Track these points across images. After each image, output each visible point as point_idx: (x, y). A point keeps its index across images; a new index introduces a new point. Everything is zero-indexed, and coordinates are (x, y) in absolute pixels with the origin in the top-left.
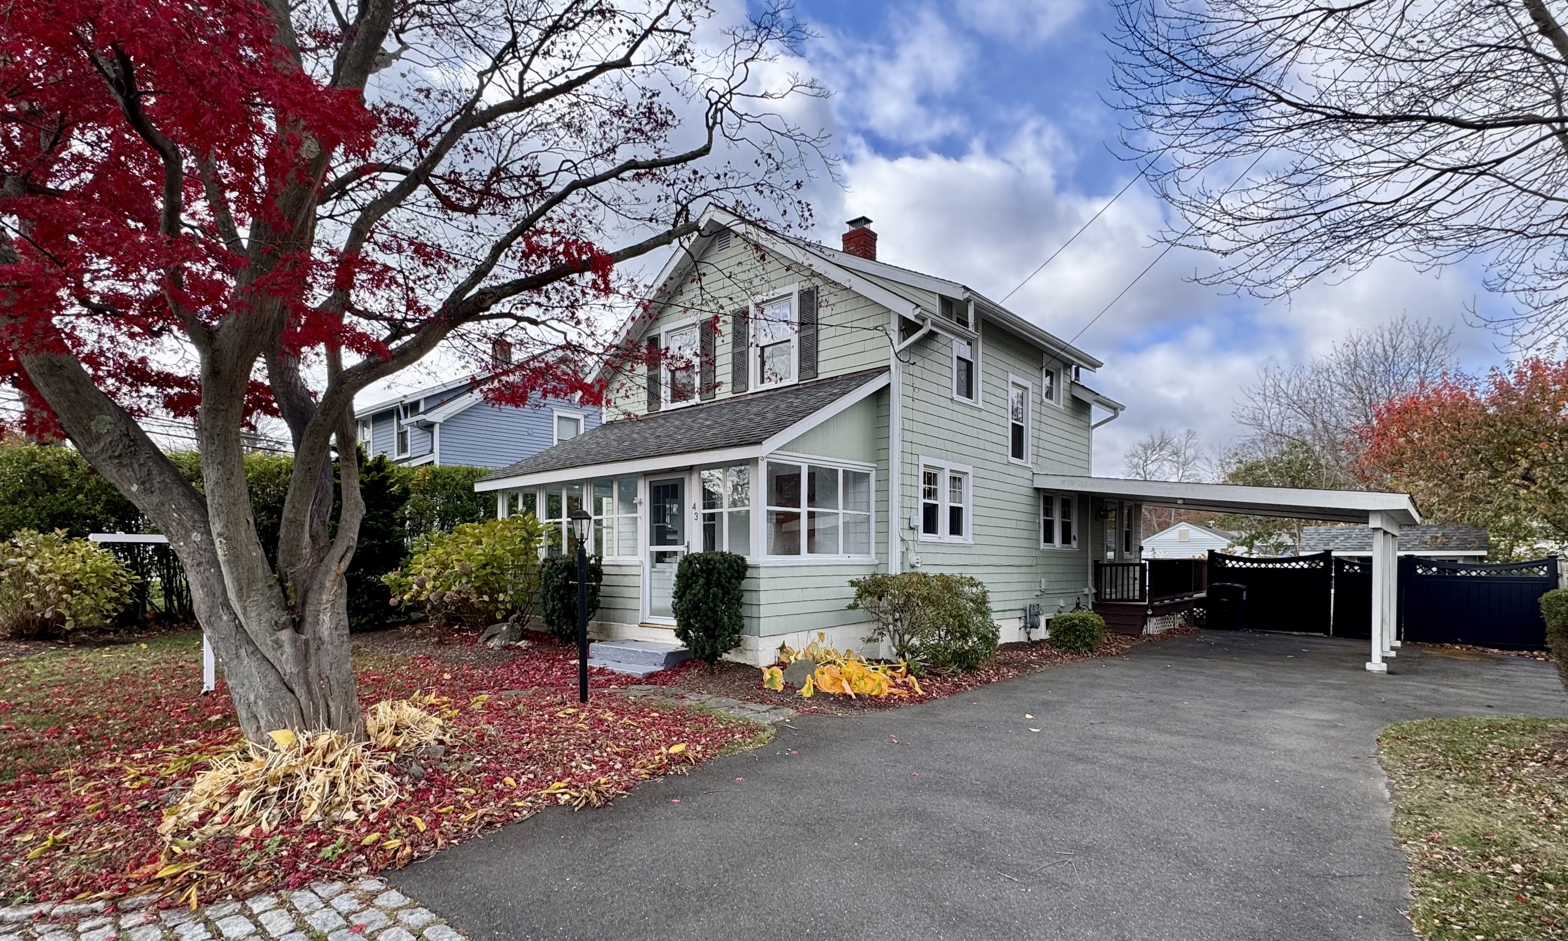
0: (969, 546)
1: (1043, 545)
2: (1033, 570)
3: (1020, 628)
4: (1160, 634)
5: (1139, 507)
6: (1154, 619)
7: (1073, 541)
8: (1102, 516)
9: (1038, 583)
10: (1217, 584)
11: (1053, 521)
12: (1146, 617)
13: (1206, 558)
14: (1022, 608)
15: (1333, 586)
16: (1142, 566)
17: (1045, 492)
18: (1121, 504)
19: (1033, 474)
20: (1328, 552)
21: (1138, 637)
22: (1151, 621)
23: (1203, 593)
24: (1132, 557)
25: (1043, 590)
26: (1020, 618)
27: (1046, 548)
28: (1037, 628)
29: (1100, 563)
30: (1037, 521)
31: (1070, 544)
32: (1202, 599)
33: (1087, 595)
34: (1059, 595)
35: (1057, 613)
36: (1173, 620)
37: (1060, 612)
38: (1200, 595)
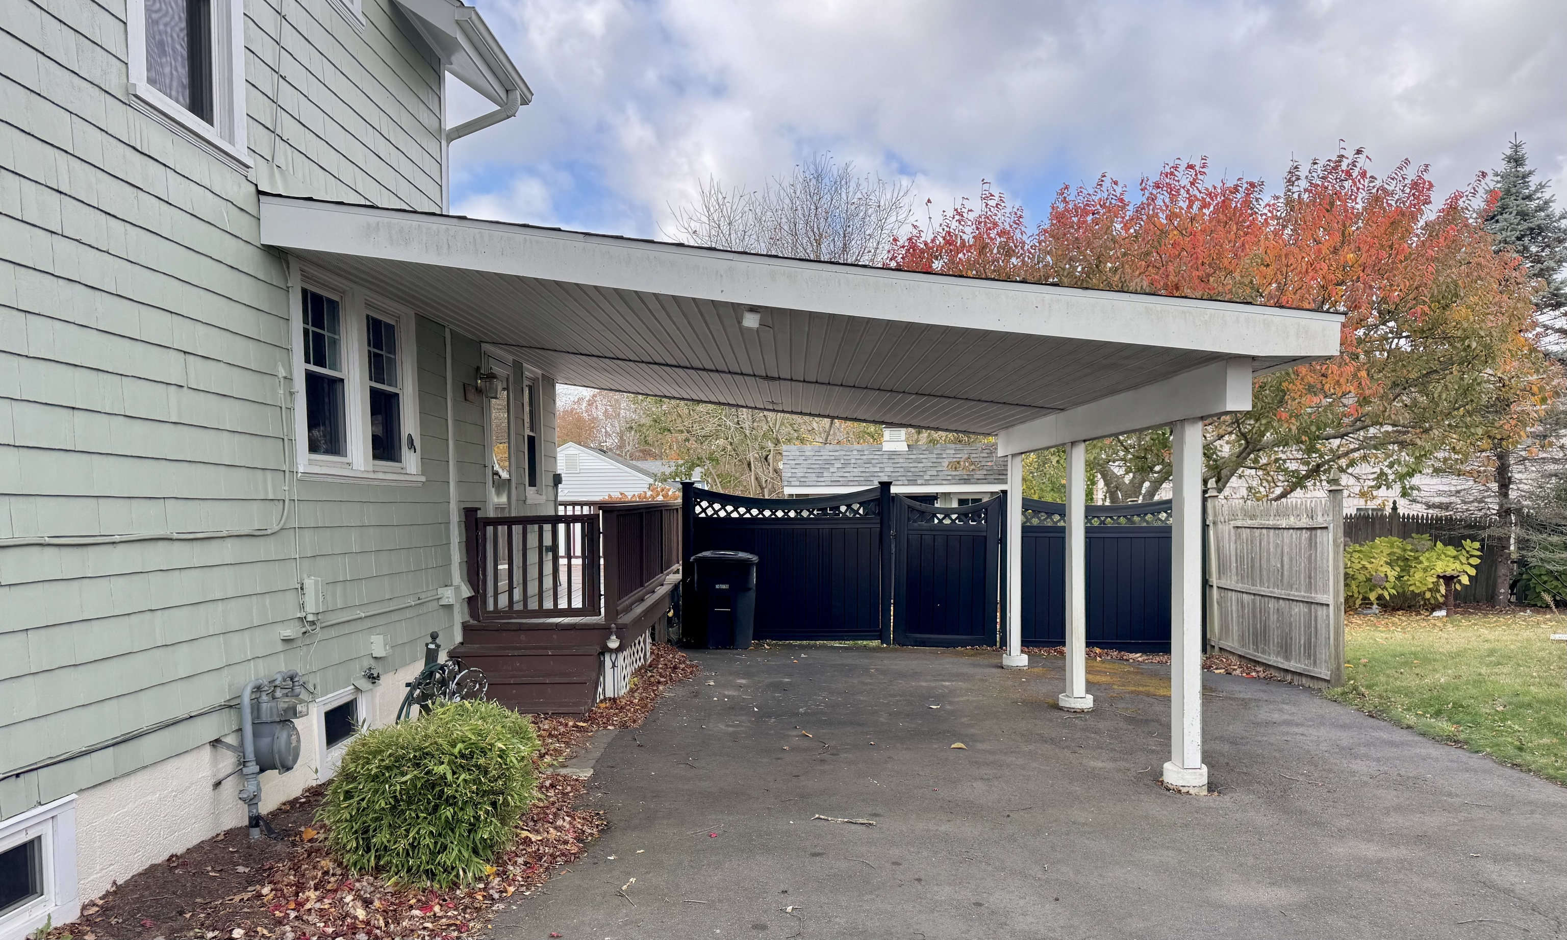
1: (306, 461)
3: (218, 784)
4: (632, 691)
5: (550, 384)
6: (621, 657)
7: (406, 453)
8: (479, 391)
9: (291, 596)
10: (707, 554)
11: (342, 380)
12: (603, 654)
13: (680, 501)
14: (222, 701)
15: (893, 546)
16: (588, 522)
17: (305, 277)
18: (518, 368)
19: (260, 193)
20: (885, 486)
21: (591, 720)
22: (614, 666)
23: (677, 572)
24: (542, 499)
25: (310, 618)
26: (216, 743)
27: (316, 470)
28: (289, 769)
29: (480, 514)
30: (282, 372)
31: (399, 460)
32: (676, 587)
33: (449, 607)
34: (369, 623)
35: (364, 684)
36: (644, 645)
37: (373, 678)
38: (673, 577)
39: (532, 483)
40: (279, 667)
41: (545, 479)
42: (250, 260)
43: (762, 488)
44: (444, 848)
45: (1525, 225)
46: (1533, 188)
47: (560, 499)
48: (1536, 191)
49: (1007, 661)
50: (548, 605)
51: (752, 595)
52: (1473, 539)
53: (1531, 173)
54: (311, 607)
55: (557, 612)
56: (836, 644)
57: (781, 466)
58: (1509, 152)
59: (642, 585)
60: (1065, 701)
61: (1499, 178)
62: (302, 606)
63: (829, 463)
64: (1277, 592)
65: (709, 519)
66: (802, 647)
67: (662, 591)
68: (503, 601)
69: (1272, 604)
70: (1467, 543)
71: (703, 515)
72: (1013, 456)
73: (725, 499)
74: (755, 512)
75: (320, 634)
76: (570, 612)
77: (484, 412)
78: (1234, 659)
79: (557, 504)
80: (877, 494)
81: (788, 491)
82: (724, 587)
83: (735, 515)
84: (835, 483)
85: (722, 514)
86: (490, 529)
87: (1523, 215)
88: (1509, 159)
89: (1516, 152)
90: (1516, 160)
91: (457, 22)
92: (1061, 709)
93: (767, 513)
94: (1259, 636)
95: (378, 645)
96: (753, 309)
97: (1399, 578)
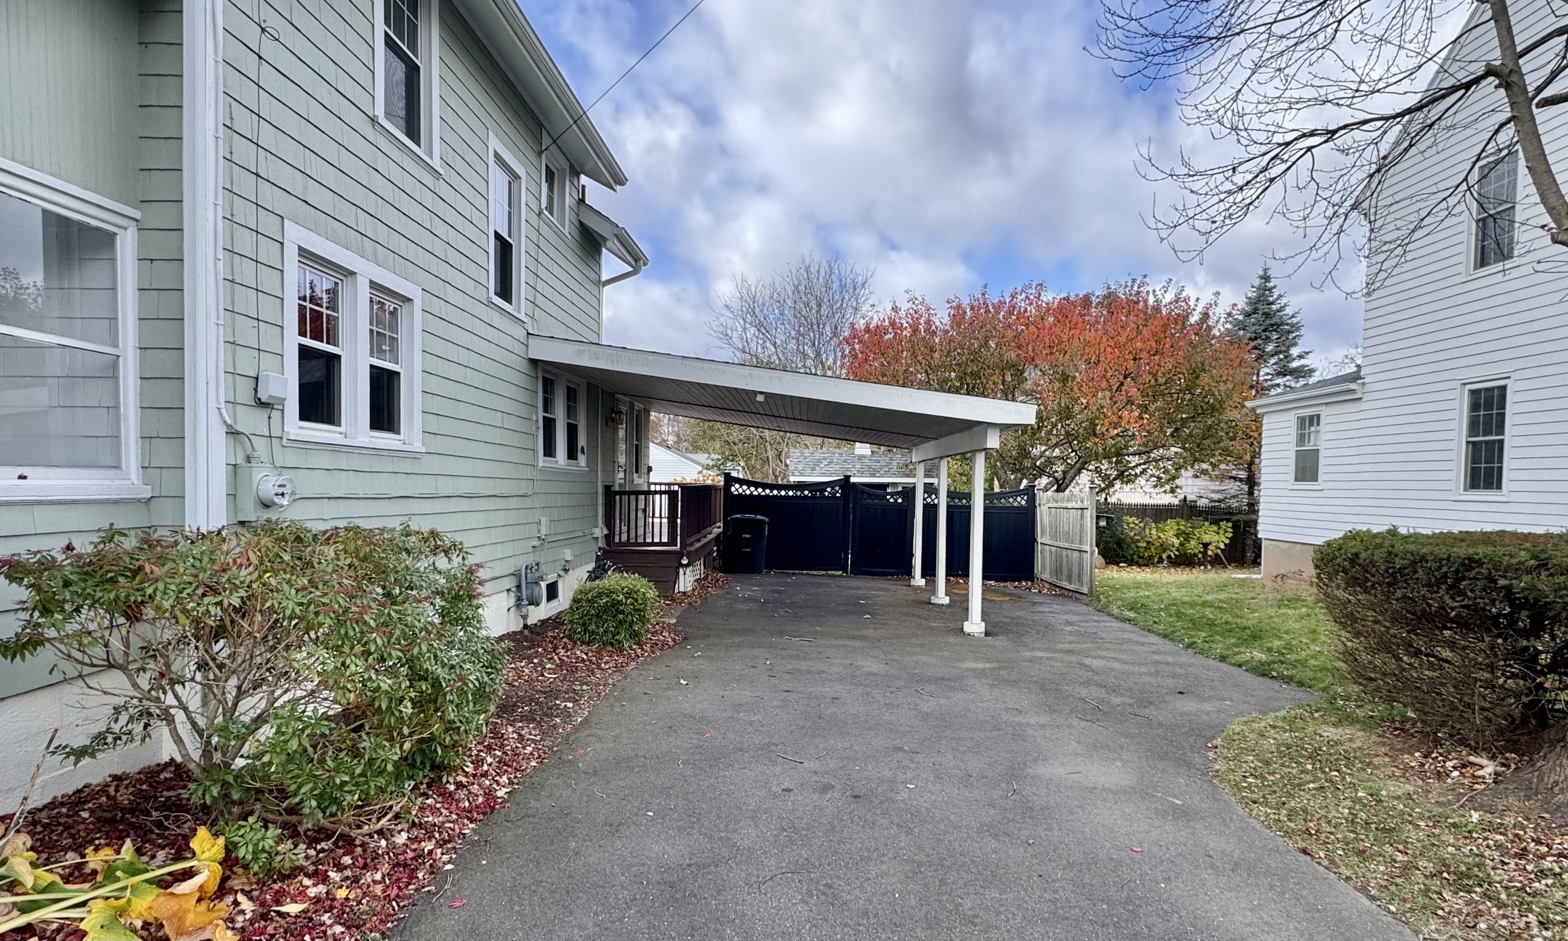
0: (414, 456)
1: (542, 461)
2: (527, 503)
3: (509, 610)
4: (694, 590)
5: (647, 412)
6: (688, 570)
7: (580, 456)
8: (613, 420)
9: (535, 525)
10: (738, 516)
11: (554, 420)
12: (678, 568)
13: (722, 483)
14: (511, 571)
15: (851, 517)
16: (672, 495)
17: (544, 370)
18: (632, 405)
19: (528, 334)
20: (847, 478)
21: (673, 600)
22: (685, 574)
23: (719, 527)
24: (641, 481)
25: (543, 537)
26: (509, 590)
27: (546, 465)
28: (538, 605)
29: (612, 489)
30: (535, 418)
31: (577, 459)
32: (719, 535)
33: (597, 538)
34: (564, 543)
35: (561, 573)
36: (699, 567)
37: (566, 571)
38: (717, 530)
39: (637, 472)
40: (531, 559)
41: (644, 469)
42: (523, 366)
43: (776, 477)
44: (618, 633)
45: (1268, 322)
46: (1275, 297)
47: (651, 481)
48: (1277, 299)
49: (913, 582)
50: (649, 540)
51: (765, 542)
52: (1228, 520)
53: (1275, 287)
54: (543, 532)
55: (653, 544)
56: (815, 573)
57: (788, 462)
58: (1262, 273)
59: (699, 532)
60: (934, 600)
61: (1255, 289)
62: (539, 531)
63: (819, 461)
64: (1066, 545)
65: (740, 495)
66: (794, 574)
67: (710, 537)
68: (624, 537)
69: (1064, 552)
70: (1223, 524)
71: (736, 493)
72: (919, 462)
73: (749, 483)
74: (768, 491)
75: (546, 546)
76: (660, 544)
77: (615, 432)
78: (1047, 585)
79: (649, 484)
80: (843, 483)
81: (793, 479)
82: (748, 536)
83: (755, 493)
84: (823, 474)
85: (748, 492)
86: (618, 497)
87: (1267, 315)
88: (1261, 277)
89: (1265, 273)
90: (1266, 278)
91: (615, 235)
92: (932, 604)
93: (775, 492)
94: (1058, 572)
95: (568, 554)
96: (761, 393)
97: (1182, 544)
